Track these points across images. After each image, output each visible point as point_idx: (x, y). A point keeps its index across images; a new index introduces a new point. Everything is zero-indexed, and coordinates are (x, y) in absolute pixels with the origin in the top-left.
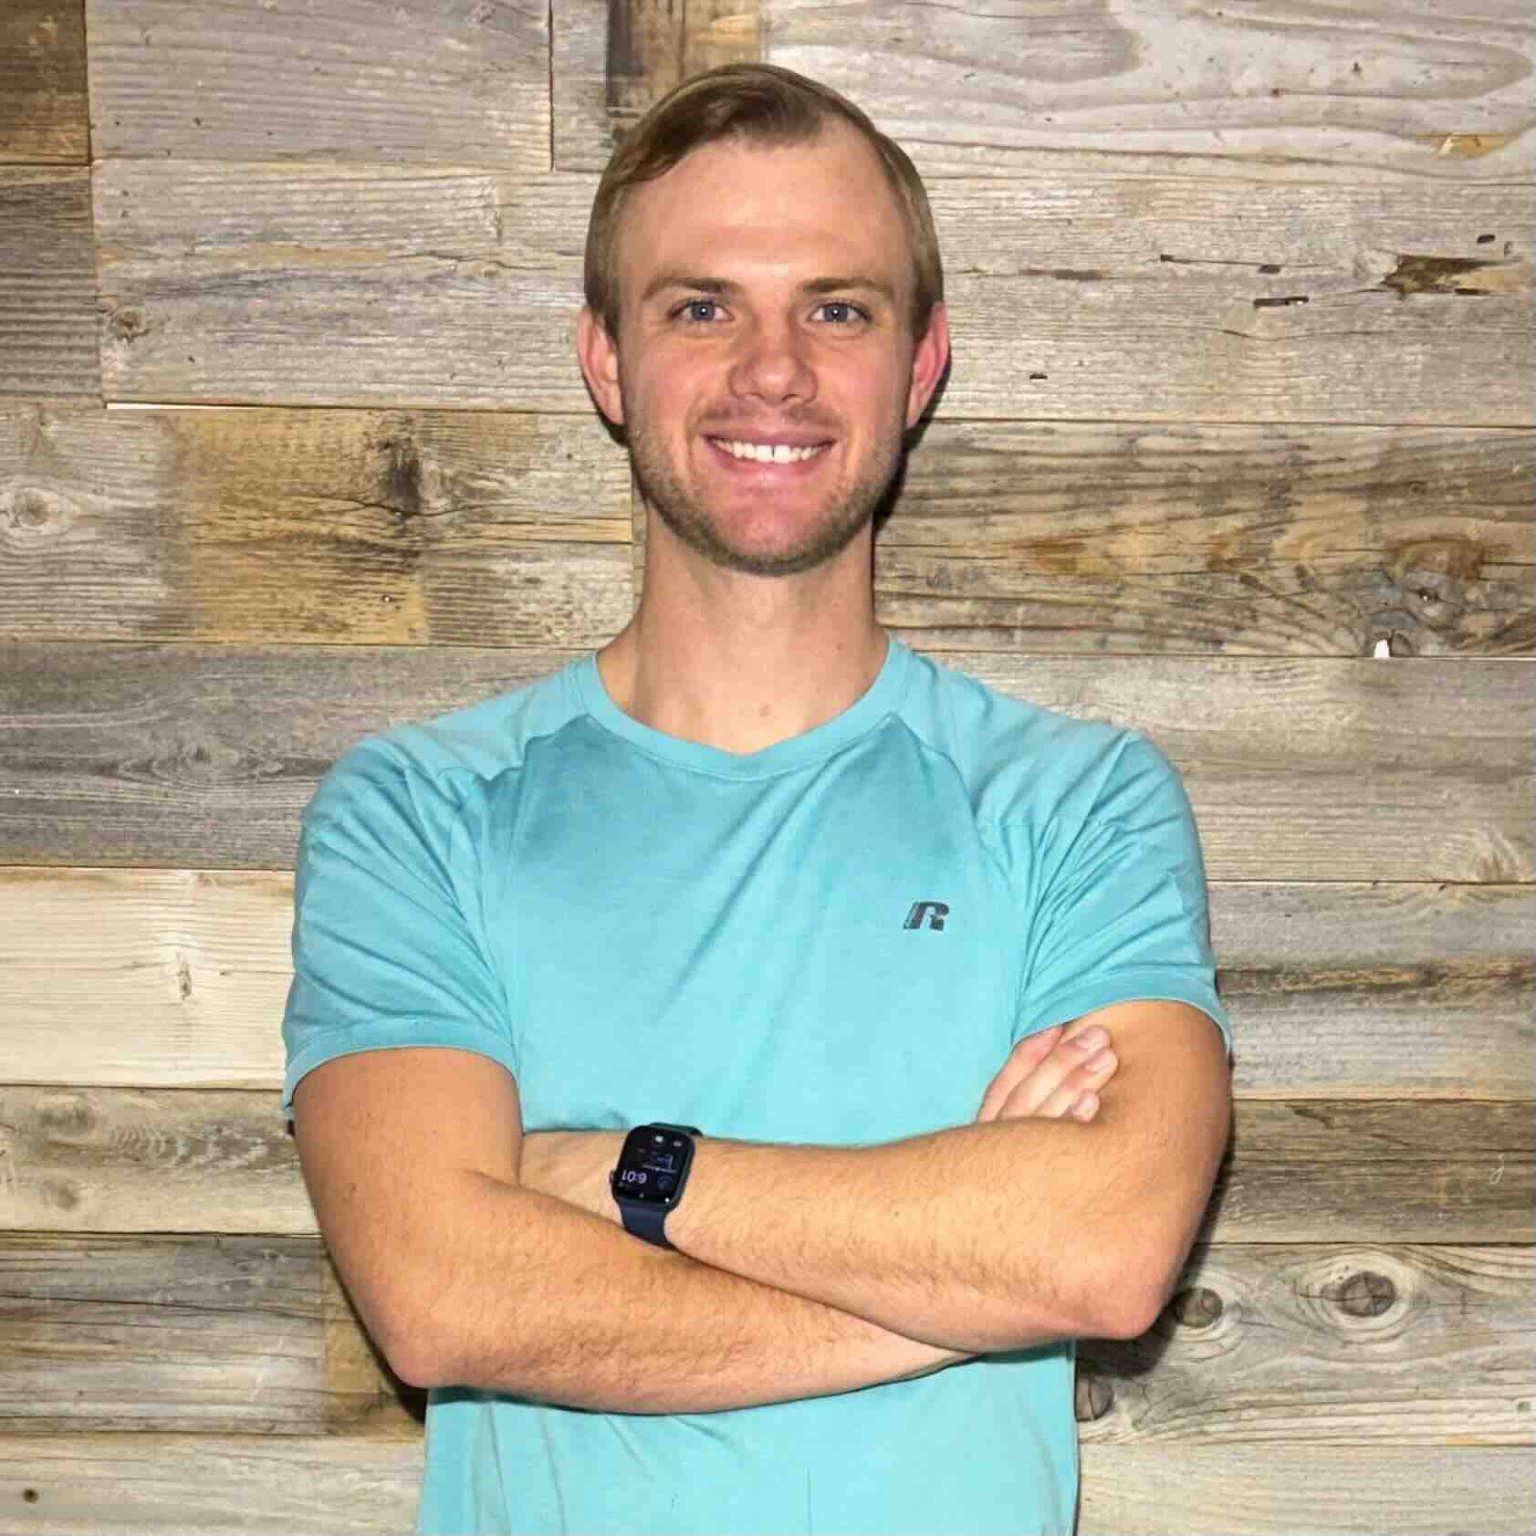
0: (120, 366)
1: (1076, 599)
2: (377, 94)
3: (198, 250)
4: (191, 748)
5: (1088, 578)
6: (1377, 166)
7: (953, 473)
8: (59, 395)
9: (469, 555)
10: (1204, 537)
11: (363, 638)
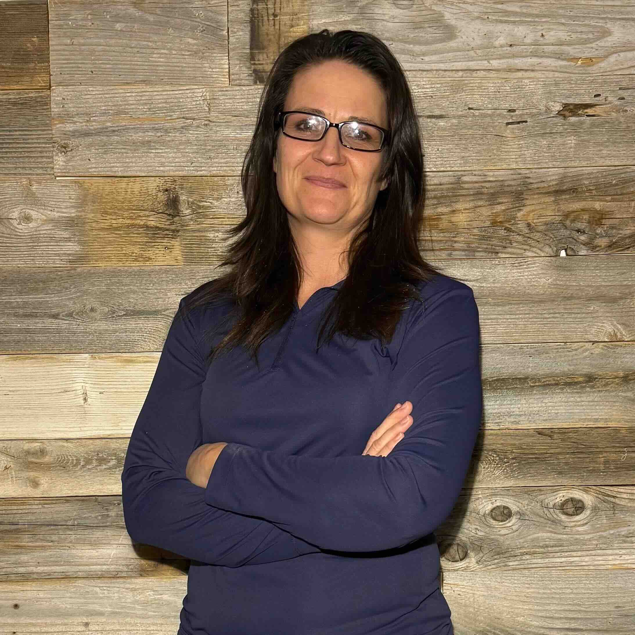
0: (61, 163)
1: (439, 239)
2: (161, 60)
3: (92, 119)
4: (88, 307)
5: (443, 231)
6: (553, 71)
8: (37, 175)
9: (199, 231)
10: (489, 213)
11: (157, 263)
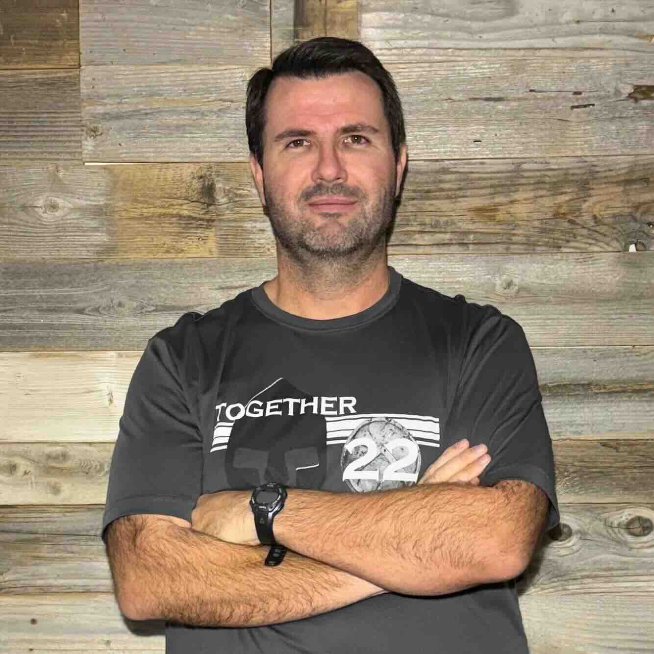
0: (90, 148)
1: (497, 231)
2: (199, 37)
3: (123, 101)
4: (116, 301)
5: (500, 222)
6: (624, 50)
7: (441, 181)
8: (65, 160)
9: (235, 221)
10: (551, 204)
11: (189, 255)
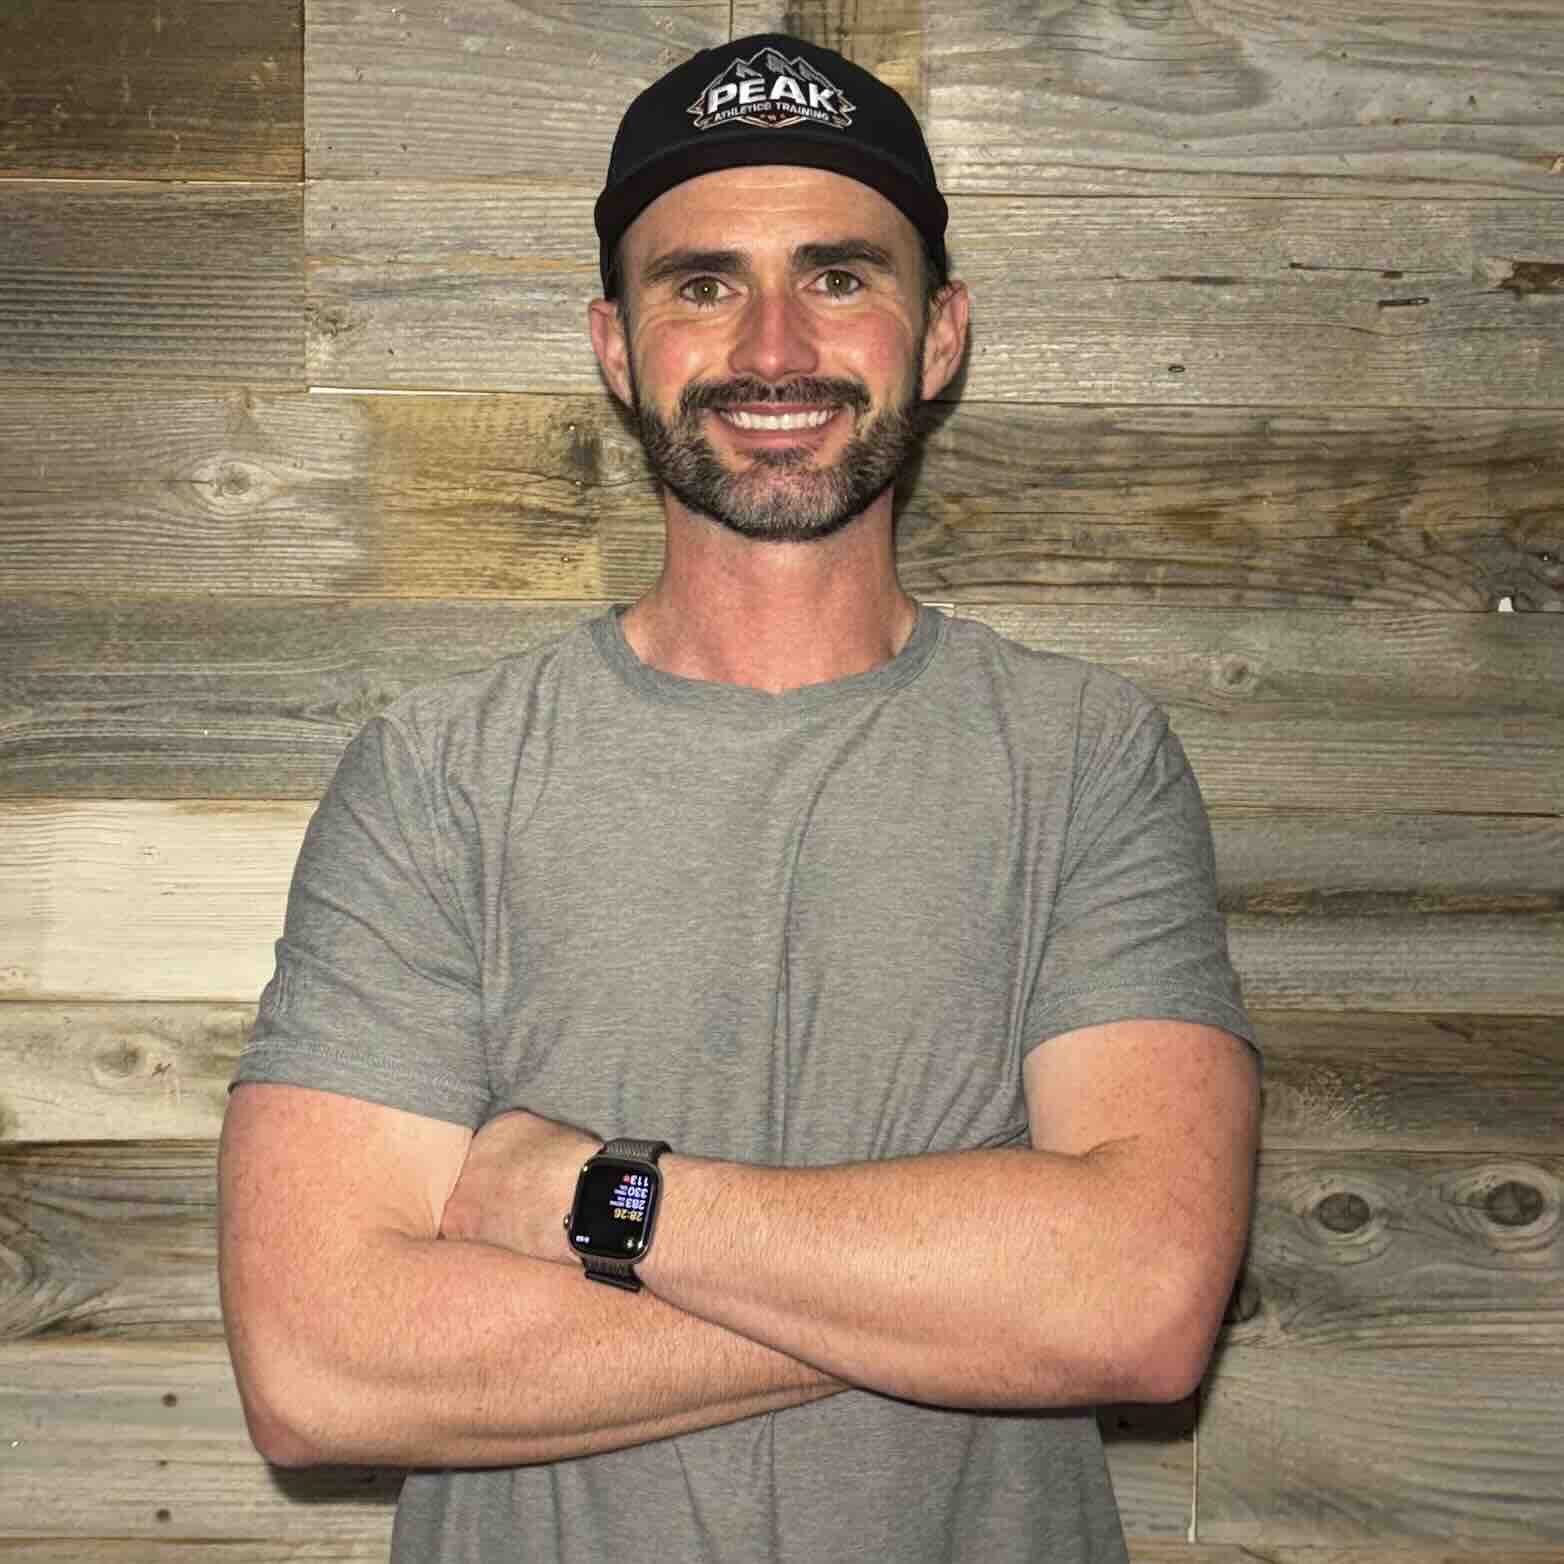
0: (324, 357)
1: (1212, 560)
2: (570, 125)
3: (401, 257)
4: (374, 692)
6: (1493, 184)
7: (1096, 450)
8: (265, 380)
10: (1332, 506)
11: (539, 594)
